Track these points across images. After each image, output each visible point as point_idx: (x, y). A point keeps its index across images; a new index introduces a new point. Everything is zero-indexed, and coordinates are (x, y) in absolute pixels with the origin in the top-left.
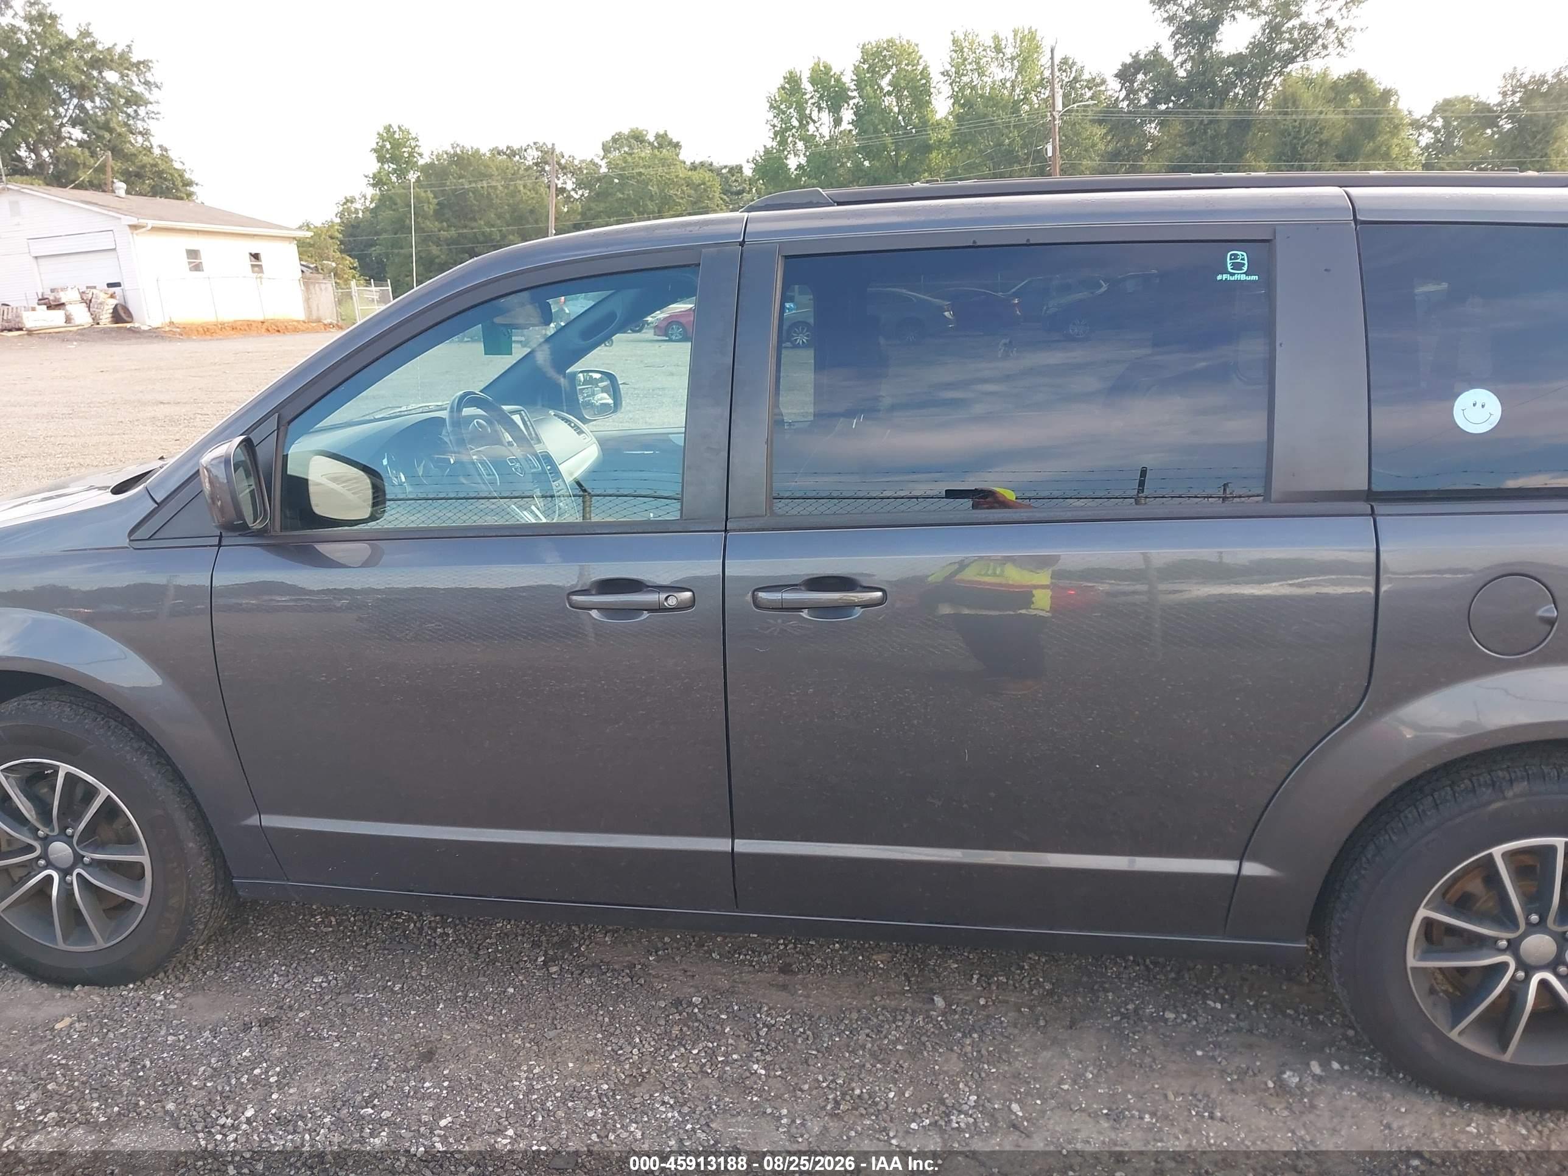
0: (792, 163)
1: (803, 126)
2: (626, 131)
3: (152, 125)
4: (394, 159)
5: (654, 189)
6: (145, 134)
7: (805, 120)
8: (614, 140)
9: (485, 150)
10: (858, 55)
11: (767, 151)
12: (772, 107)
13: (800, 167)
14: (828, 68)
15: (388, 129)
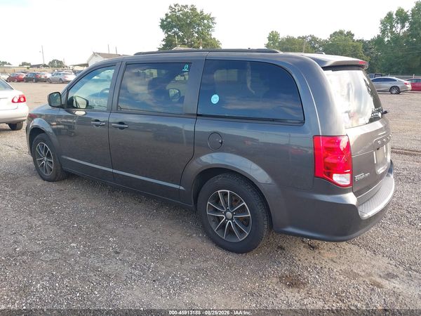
0: (386, 39)
1: (391, 28)
2: (338, 31)
3: (213, 33)
4: (273, 40)
5: (341, 48)
6: (211, 35)
7: (392, 27)
8: (334, 34)
9: (296, 37)
10: (415, 5)
11: (378, 36)
12: (381, 23)
13: (388, 41)
14: (403, 10)
15: (272, 32)
